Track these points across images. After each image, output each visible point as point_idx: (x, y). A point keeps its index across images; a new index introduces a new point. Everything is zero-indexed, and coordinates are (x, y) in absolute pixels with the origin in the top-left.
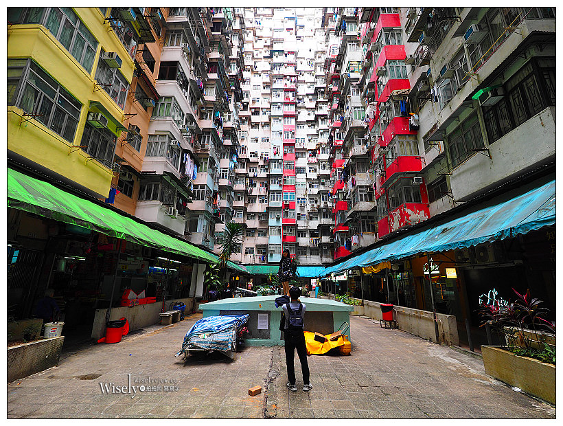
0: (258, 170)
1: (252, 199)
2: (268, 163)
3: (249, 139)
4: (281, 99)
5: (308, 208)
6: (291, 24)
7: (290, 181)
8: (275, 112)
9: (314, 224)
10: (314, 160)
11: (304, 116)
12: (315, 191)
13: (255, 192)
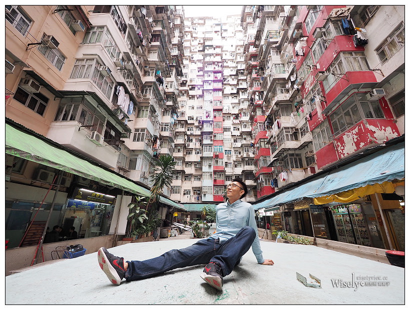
0: (194, 129)
1: (189, 152)
2: (202, 123)
3: (188, 108)
4: (212, 78)
5: (234, 158)
6: (218, 28)
7: (219, 137)
8: (207, 87)
9: (239, 171)
10: (237, 121)
11: (228, 90)
12: (239, 144)
13: (192, 145)
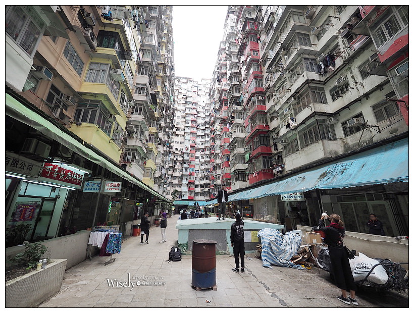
0: (178, 157)
1: (175, 170)
2: (183, 154)
3: (175, 142)
4: (190, 125)
5: (200, 175)
6: (195, 89)
7: (192, 163)
8: (187, 131)
9: (202, 182)
10: (203, 153)
11: (200, 133)
12: (203, 167)
13: (177, 167)
